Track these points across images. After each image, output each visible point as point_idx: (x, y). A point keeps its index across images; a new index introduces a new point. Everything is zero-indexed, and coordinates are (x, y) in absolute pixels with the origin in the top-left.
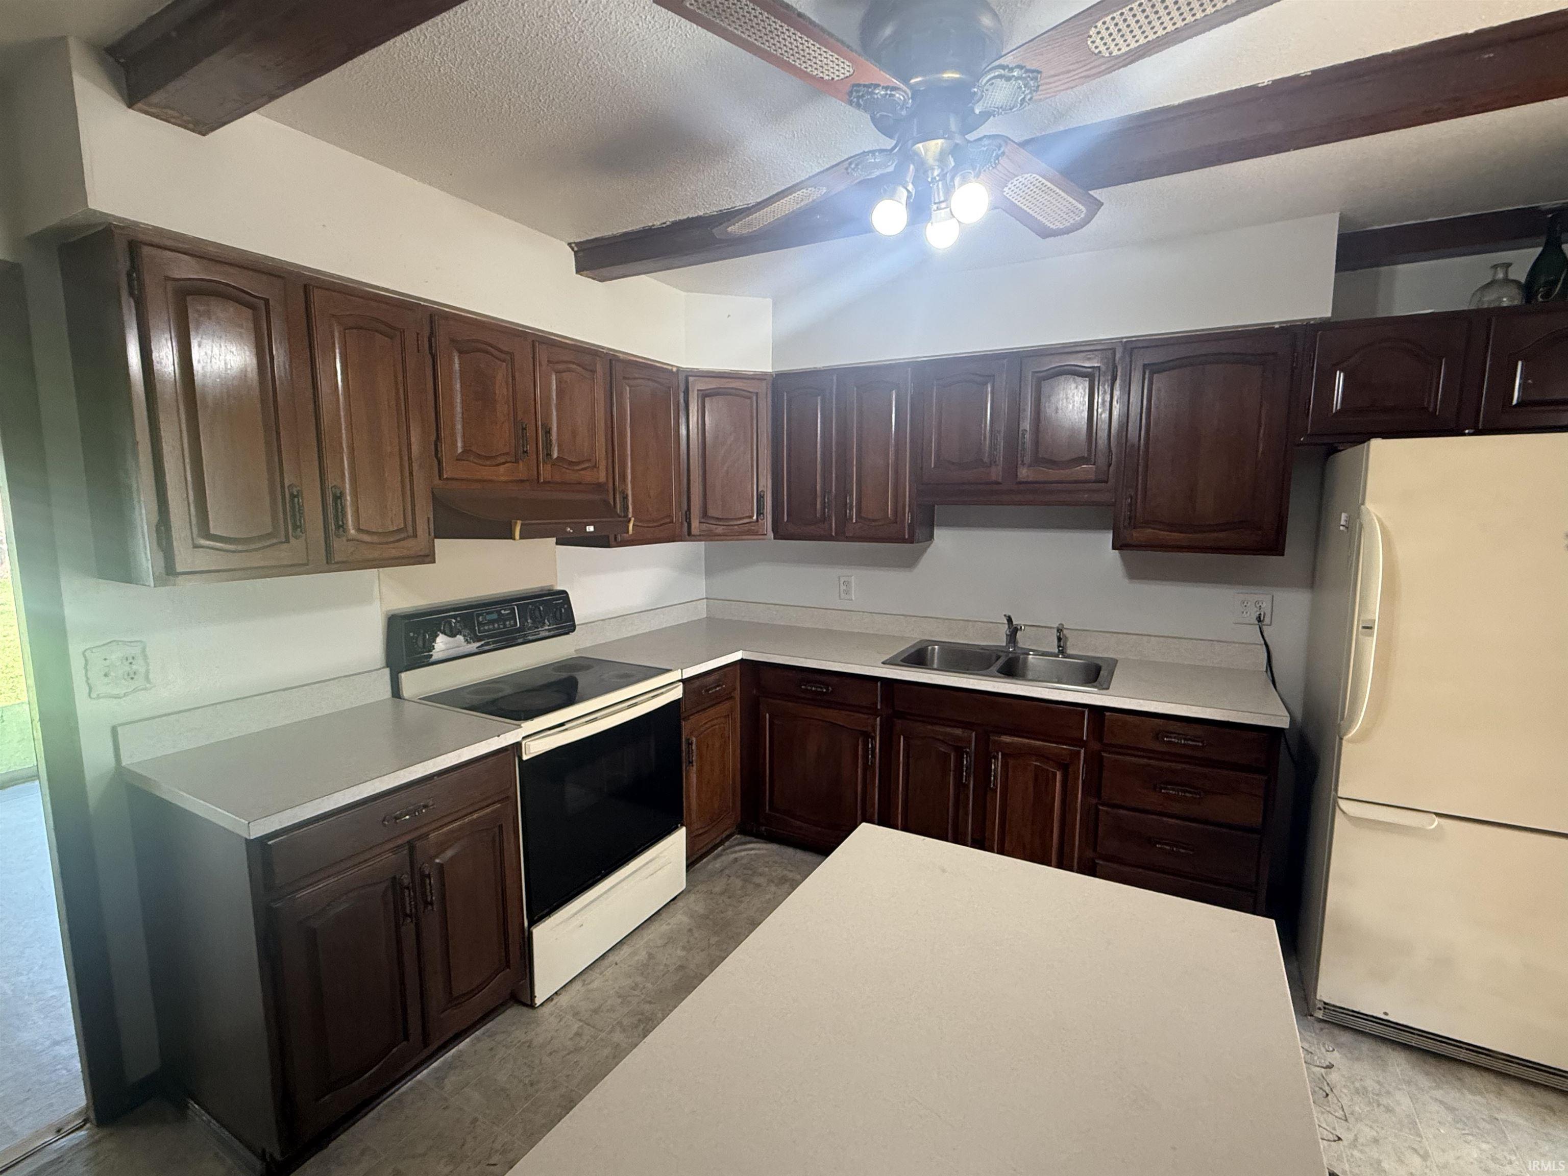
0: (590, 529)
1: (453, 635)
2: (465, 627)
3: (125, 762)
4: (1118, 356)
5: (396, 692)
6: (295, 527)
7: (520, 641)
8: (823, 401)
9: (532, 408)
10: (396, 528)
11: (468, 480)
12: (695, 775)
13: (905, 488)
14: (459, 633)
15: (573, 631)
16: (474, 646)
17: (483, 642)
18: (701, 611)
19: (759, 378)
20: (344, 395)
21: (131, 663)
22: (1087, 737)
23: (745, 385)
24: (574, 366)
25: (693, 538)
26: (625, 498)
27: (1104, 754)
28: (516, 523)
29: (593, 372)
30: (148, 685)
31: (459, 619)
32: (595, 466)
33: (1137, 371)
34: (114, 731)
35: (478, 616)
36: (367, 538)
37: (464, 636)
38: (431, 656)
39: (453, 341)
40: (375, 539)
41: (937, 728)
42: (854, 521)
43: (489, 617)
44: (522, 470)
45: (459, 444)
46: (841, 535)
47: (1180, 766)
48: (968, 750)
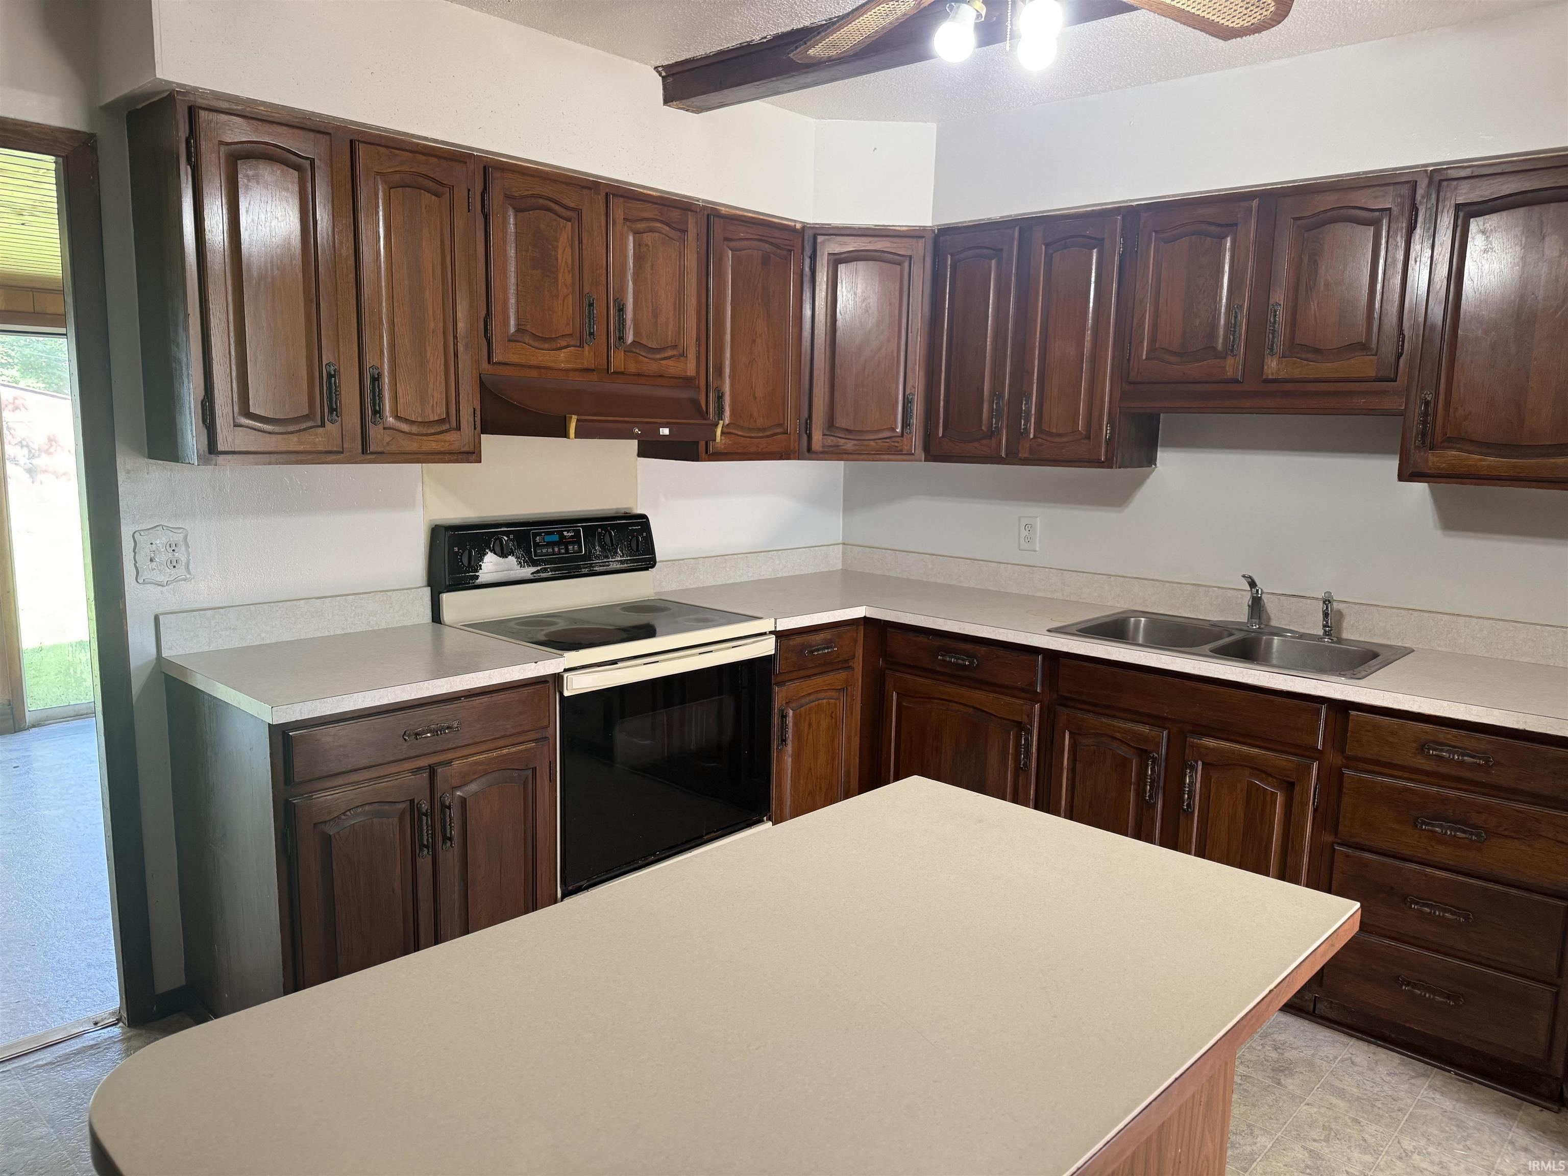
0: (665, 431)
1: (503, 554)
2: (519, 547)
3: (165, 654)
4: (1420, 191)
5: (436, 616)
6: (332, 410)
7: (585, 571)
8: (999, 265)
9: (604, 279)
10: (436, 419)
11: (522, 366)
12: (790, 760)
13: (1103, 389)
14: (511, 553)
15: (653, 566)
16: (527, 572)
17: (539, 568)
18: (835, 560)
19: (914, 234)
20: (386, 262)
21: (173, 550)
22: (1324, 745)
23: (895, 245)
24: (659, 225)
25: (814, 456)
26: (720, 398)
27: (1345, 771)
28: (571, 418)
29: (684, 231)
30: (188, 576)
31: (511, 536)
32: (683, 355)
33: (1445, 214)
34: (157, 619)
35: (535, 535)
36: (405, 427)
37: (517, 558)
38: (477, 577)
39: (507, 197)
40: (414, 429)
41: (1115, 722)
42: (1032, 436)
43: (549, 538)
44: (588, 357)
45: (512, 322)
46: (1012, 457)
47: (1452, 793)
48: (1156, 755)
